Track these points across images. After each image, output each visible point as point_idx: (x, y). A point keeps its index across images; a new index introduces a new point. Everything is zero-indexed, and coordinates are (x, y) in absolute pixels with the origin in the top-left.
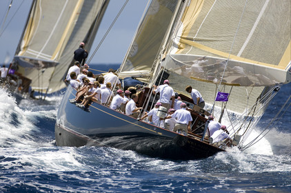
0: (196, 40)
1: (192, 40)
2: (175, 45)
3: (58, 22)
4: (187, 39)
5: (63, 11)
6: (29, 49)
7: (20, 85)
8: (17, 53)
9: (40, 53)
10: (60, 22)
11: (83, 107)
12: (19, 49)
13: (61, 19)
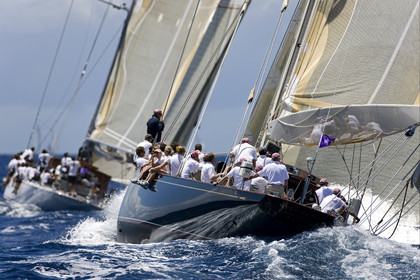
0: (315, 97)
1: (309, 97)
2: (286, 107)
3: (150, 93)
4: (303, 97)
5: (158, 76)
6: (107, 129)
7: (97, 186)
8: (90, 132)
9: (124, 137)
10: (153, 94)
11: (146, 184)
12: (92, 127)
13: (155, 89)
